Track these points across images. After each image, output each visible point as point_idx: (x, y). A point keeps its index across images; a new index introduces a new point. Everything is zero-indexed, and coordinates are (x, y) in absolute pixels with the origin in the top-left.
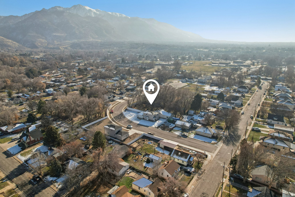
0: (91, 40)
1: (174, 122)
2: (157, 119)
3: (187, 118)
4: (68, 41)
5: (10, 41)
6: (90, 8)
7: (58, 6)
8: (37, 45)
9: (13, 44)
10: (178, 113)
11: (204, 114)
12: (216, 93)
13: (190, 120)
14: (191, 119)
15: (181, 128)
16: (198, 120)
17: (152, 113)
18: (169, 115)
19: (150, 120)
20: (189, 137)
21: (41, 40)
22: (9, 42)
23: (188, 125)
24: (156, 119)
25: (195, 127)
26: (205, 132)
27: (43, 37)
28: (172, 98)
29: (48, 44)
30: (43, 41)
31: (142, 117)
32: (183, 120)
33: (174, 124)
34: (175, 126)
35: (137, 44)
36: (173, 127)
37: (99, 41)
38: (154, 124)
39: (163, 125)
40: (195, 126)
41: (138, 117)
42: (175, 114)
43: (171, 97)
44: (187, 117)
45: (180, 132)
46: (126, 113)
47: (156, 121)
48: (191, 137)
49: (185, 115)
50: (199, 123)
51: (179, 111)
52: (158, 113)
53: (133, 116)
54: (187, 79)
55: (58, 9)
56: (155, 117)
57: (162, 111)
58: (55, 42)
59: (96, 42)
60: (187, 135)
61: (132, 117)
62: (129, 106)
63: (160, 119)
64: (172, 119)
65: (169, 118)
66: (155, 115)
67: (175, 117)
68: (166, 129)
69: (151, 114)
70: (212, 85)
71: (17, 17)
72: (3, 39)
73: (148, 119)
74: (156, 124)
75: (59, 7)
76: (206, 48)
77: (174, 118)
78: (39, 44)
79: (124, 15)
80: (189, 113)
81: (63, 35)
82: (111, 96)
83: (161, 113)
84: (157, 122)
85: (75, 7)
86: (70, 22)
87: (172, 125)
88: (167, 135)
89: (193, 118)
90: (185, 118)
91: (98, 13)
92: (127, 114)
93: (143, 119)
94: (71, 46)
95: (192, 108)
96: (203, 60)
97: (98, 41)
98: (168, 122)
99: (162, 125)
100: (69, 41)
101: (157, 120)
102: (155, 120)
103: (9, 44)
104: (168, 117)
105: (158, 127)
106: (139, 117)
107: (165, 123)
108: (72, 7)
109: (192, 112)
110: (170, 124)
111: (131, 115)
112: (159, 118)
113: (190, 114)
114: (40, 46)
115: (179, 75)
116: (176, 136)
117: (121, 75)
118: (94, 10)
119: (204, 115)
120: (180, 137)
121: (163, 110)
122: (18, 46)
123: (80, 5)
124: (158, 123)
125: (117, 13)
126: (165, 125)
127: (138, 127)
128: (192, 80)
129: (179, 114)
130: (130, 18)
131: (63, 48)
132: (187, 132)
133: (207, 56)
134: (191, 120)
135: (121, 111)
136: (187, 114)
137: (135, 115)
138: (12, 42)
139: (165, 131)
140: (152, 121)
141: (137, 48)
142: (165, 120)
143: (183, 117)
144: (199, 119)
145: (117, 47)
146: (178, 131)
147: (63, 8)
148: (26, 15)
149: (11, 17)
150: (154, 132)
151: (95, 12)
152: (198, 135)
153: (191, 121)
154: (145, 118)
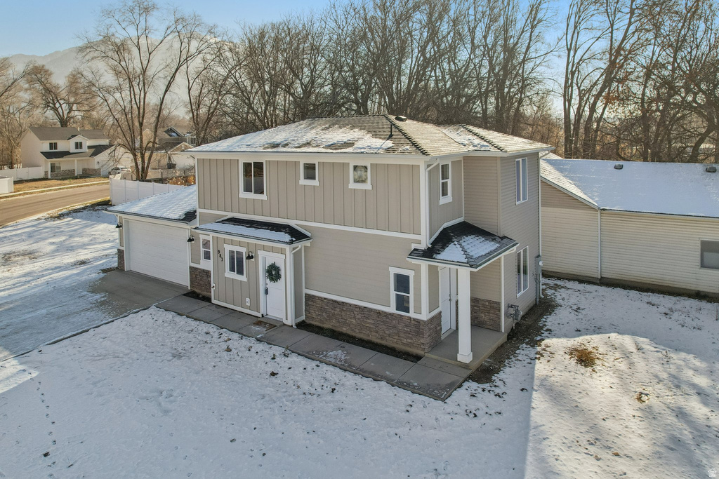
31: (175, 259)
41: (115, 270)
73: (278, 302)
93: (195, 295)
154: (223, 280)
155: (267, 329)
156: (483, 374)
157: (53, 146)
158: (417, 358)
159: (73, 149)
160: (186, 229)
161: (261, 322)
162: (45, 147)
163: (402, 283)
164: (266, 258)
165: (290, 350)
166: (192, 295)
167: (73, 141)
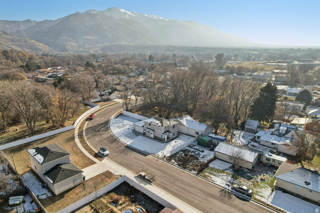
0: (124, 43)
1: (211, 146)
2: (173, 137)
3: (243, 137)
4: (99, 45)
5: (42, 44)
6: (125, 11)
7: (92, 10)
8: (68, 49)
9: (44, 47)
10: (222, 125)
11: (287, 130)
12: (290, 93)
13: (249, 143)
14: (254, 140)
15: (230, 165)
16: (273, 144)
17: (162, 123)
18: (201, 128)
19: (156, 138)
20: (257, 197)
21: (72, 43)
22: (40, 46)
23: (250, 157)
24: (171, 135)
25: (267, 162)
26: (310, 187)
27: (74, 41)
28: (209, 95)
29: (78, 48)
30: (74, 44)
31: (141, 130)
32: (233, 141)
33: (212, 150)
34: (215, 158)
35: (173, 47)
36: (209, 158)
37: (133, 44)
38: (163, 149)
39: (184, 151)
40: (268, 159)
41: (134, 130)
42: (215, 126)
43: (207, 94)
44: (242, 134)
45: (230, 178)
46: (116, 121)
47: (170, 140)
48: (262, 199)
49: (237, 129)
50: (275, 151)
51: (225, 120)
52: (175, 123)
53: (127, 127)
54: (235, 75)
55: (93, 12)
56: (168, 131)
57: (186, 120)
58: (86, 45)
59: (129, 45)
60: (250, 191)
61: (123, 129)
62: (127, 109)
63: (180, 136)
64: (206, 139)
65: (202, 135)
66: (168, 126)
67: (216, 133)
68: (191, 164)
69: (160, 124)
70: (277, 84)
71: (51, 21)
72: (35, 43)
73: (152, 136)
74: (169, 149)
75: (94, 10)
76: (255, 50)
77: (213, 136)
78: (70, 48)
79: (161, 18)
80: (246, 126)
81: (94, 38)
82: (106, 93)
83: (185, 123)
84: (173, 143)
85: (109, 9)
86: (103, 25)
87: (207, 152)
88: (190, 185)
89: (259, 137)
90: (239, 137)
91: (134, 15)
92: (117, 123)
93: (144, 134)
94: (101, 50)
95: (252, 116)
96: (254, 60)
97: (131, 45)
98: (199, 144)
99: (182, 151)
100: (101, 45)
101: (173, 139)
102: (168, 138)
103: (40, 47)
104: (200, 133)
105: (169, 159)
106: (137, 129)
107: (189, 146)
108: (106, 10)
109: (254, 124)
110: (203, 151)
111: (124, 126)
112: (179, 134)
113: (249, 127)
114: (71, 50)
115: (222, 71)
116: (217, 192)
117: (140, 70)
118: (130, 13)
119: (287, 132)
120: (230, 194)
121: (189, 118)
122: (49, 49)
123: (115, 7)
124: (174, 146)
125: (154, 16)
126: (189, 151)
127: (122, 154)
128: (243, 76)
129: (225, 128)
130: (167, 20)
131: (94, 51)
132: (249, 178)
133: (258, 57)
134: (252, 143)
135: (110, 116)
136: (242, 127)
137: (131, 126)
138: (43, 46)
139: (186, 171)
140: (161, 140)
141: (173, 51)
142: (191, 140)
143: (233, 134)
144: (274, 142)
145: (151, 50)
146: (223, 171)
147: (97, 11)
148: (60, 19)
149: (45, 21)
150: (156, 172)
151: (131, 14)
152: (284, 191)
153: (253, 146)
154: (147, 134)
155: (151, 138)
156: (167, 142)
157: (101, 93)
158: (162, 141)
159: (105, 94)
160: (143, 128)
161: (151, 137)
162: (99, 94)
163: (162, 135)
164: (151, 132)
165: (153, 140)
166: (143, 134)
167: (104, 92)
